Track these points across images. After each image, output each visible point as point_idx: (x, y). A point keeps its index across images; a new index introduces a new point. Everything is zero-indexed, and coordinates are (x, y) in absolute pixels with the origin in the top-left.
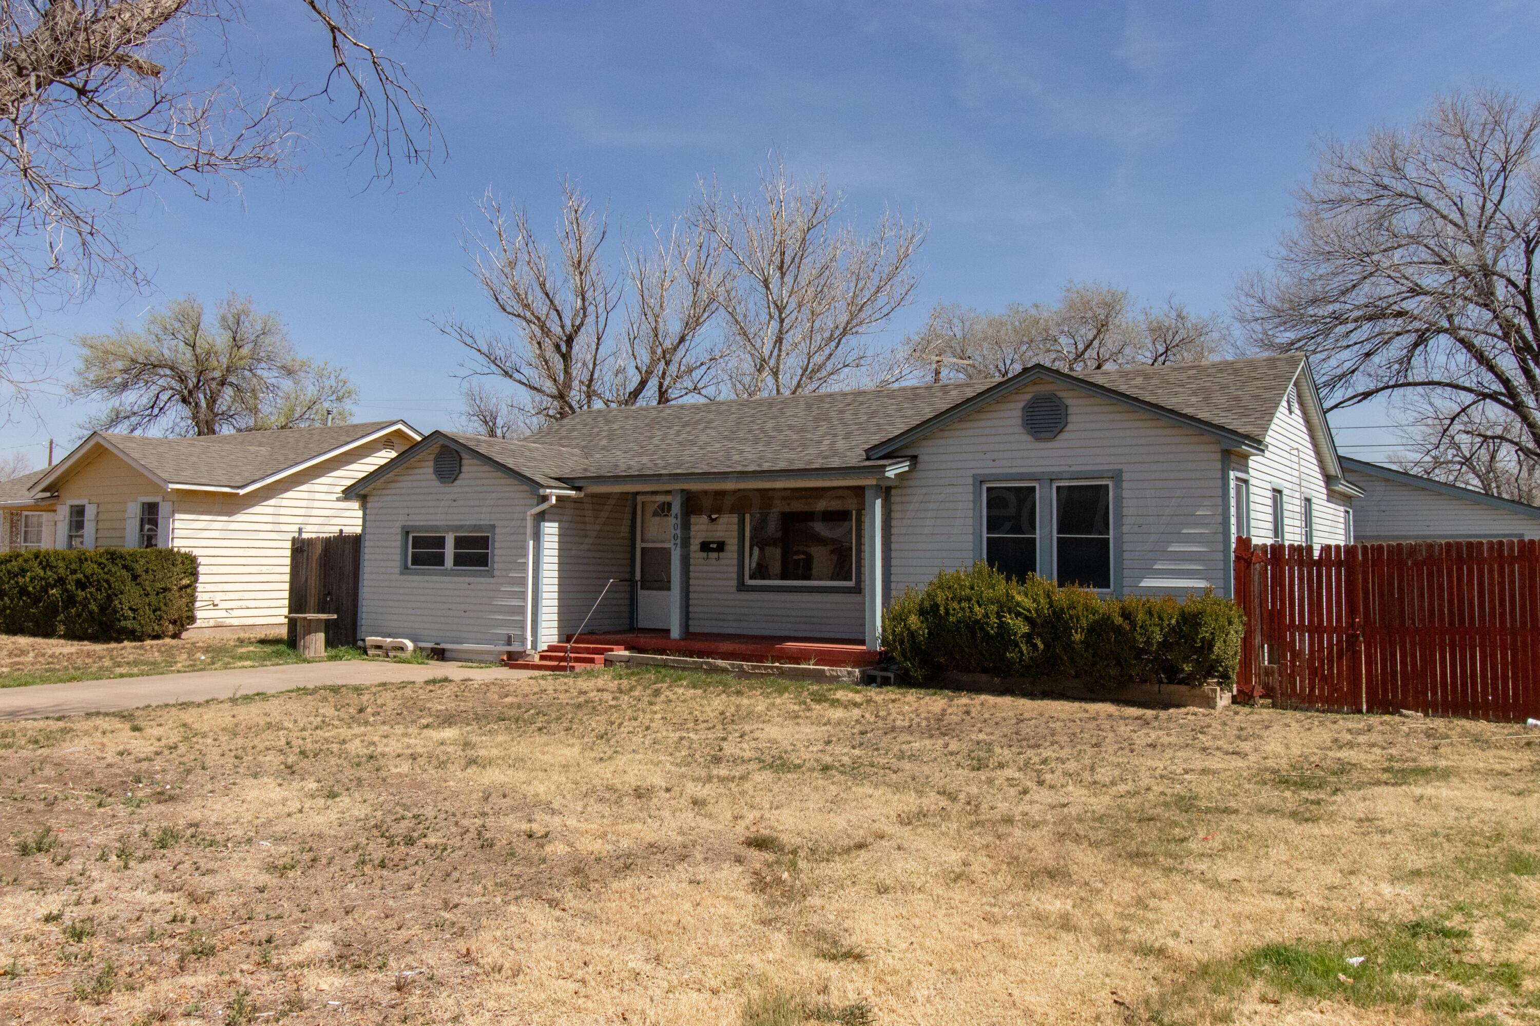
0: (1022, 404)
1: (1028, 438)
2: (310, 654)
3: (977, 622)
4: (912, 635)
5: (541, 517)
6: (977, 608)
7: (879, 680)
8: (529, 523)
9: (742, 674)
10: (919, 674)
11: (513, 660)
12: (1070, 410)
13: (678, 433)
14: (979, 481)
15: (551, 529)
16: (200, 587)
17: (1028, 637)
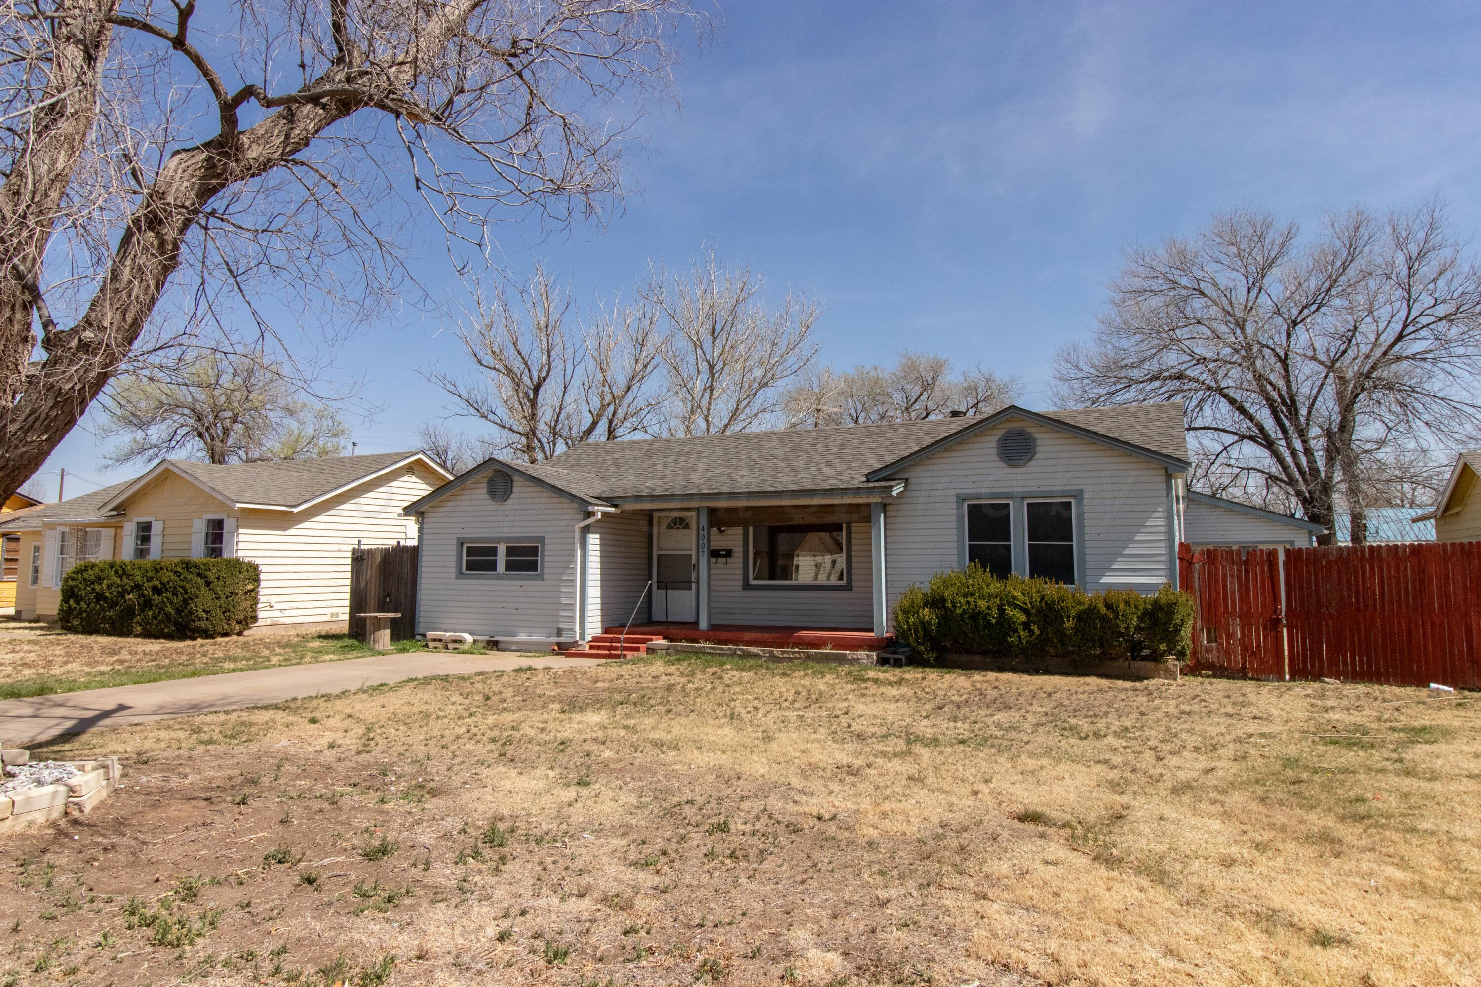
0: (997, 438)
1: (1002, 464)
2: (380, 647)
3: (980, 613)
4: (925, 625)
5: (586, 530)
6: (980, 602)
7: (892, 661)
8: (577, 535)
9: (773, 658)
10: (932, 656)
11: (564, 649)
12: (1038, 443)
13: (676, 462)
14: (961, 499)
15: (594, 540)
16: (262, 591)
17: (1026, 625)
